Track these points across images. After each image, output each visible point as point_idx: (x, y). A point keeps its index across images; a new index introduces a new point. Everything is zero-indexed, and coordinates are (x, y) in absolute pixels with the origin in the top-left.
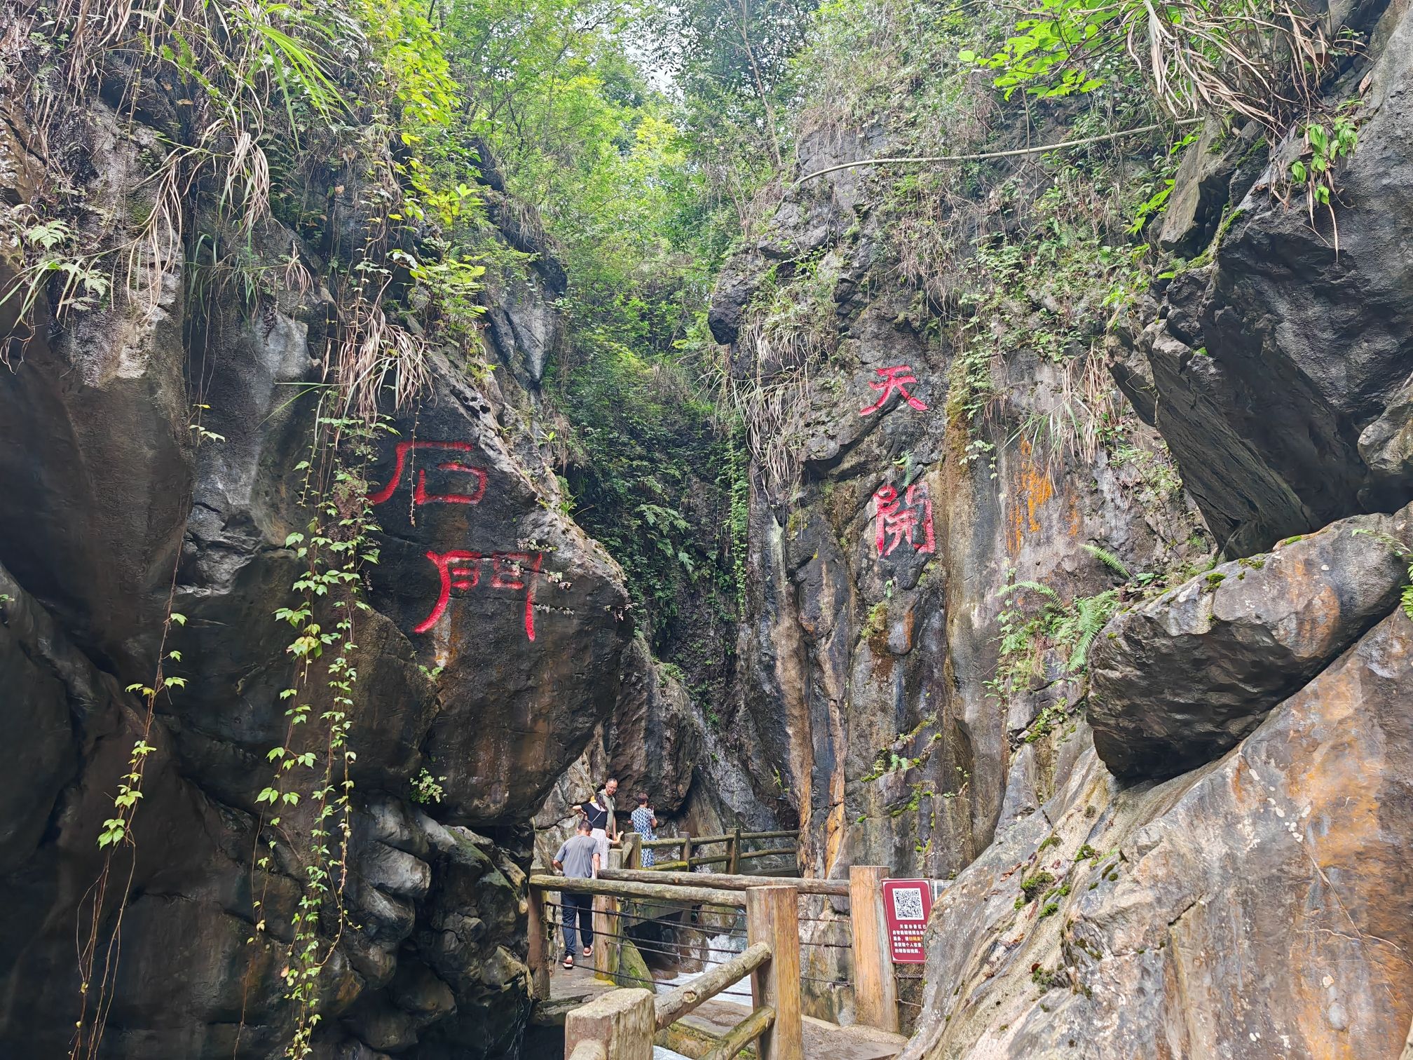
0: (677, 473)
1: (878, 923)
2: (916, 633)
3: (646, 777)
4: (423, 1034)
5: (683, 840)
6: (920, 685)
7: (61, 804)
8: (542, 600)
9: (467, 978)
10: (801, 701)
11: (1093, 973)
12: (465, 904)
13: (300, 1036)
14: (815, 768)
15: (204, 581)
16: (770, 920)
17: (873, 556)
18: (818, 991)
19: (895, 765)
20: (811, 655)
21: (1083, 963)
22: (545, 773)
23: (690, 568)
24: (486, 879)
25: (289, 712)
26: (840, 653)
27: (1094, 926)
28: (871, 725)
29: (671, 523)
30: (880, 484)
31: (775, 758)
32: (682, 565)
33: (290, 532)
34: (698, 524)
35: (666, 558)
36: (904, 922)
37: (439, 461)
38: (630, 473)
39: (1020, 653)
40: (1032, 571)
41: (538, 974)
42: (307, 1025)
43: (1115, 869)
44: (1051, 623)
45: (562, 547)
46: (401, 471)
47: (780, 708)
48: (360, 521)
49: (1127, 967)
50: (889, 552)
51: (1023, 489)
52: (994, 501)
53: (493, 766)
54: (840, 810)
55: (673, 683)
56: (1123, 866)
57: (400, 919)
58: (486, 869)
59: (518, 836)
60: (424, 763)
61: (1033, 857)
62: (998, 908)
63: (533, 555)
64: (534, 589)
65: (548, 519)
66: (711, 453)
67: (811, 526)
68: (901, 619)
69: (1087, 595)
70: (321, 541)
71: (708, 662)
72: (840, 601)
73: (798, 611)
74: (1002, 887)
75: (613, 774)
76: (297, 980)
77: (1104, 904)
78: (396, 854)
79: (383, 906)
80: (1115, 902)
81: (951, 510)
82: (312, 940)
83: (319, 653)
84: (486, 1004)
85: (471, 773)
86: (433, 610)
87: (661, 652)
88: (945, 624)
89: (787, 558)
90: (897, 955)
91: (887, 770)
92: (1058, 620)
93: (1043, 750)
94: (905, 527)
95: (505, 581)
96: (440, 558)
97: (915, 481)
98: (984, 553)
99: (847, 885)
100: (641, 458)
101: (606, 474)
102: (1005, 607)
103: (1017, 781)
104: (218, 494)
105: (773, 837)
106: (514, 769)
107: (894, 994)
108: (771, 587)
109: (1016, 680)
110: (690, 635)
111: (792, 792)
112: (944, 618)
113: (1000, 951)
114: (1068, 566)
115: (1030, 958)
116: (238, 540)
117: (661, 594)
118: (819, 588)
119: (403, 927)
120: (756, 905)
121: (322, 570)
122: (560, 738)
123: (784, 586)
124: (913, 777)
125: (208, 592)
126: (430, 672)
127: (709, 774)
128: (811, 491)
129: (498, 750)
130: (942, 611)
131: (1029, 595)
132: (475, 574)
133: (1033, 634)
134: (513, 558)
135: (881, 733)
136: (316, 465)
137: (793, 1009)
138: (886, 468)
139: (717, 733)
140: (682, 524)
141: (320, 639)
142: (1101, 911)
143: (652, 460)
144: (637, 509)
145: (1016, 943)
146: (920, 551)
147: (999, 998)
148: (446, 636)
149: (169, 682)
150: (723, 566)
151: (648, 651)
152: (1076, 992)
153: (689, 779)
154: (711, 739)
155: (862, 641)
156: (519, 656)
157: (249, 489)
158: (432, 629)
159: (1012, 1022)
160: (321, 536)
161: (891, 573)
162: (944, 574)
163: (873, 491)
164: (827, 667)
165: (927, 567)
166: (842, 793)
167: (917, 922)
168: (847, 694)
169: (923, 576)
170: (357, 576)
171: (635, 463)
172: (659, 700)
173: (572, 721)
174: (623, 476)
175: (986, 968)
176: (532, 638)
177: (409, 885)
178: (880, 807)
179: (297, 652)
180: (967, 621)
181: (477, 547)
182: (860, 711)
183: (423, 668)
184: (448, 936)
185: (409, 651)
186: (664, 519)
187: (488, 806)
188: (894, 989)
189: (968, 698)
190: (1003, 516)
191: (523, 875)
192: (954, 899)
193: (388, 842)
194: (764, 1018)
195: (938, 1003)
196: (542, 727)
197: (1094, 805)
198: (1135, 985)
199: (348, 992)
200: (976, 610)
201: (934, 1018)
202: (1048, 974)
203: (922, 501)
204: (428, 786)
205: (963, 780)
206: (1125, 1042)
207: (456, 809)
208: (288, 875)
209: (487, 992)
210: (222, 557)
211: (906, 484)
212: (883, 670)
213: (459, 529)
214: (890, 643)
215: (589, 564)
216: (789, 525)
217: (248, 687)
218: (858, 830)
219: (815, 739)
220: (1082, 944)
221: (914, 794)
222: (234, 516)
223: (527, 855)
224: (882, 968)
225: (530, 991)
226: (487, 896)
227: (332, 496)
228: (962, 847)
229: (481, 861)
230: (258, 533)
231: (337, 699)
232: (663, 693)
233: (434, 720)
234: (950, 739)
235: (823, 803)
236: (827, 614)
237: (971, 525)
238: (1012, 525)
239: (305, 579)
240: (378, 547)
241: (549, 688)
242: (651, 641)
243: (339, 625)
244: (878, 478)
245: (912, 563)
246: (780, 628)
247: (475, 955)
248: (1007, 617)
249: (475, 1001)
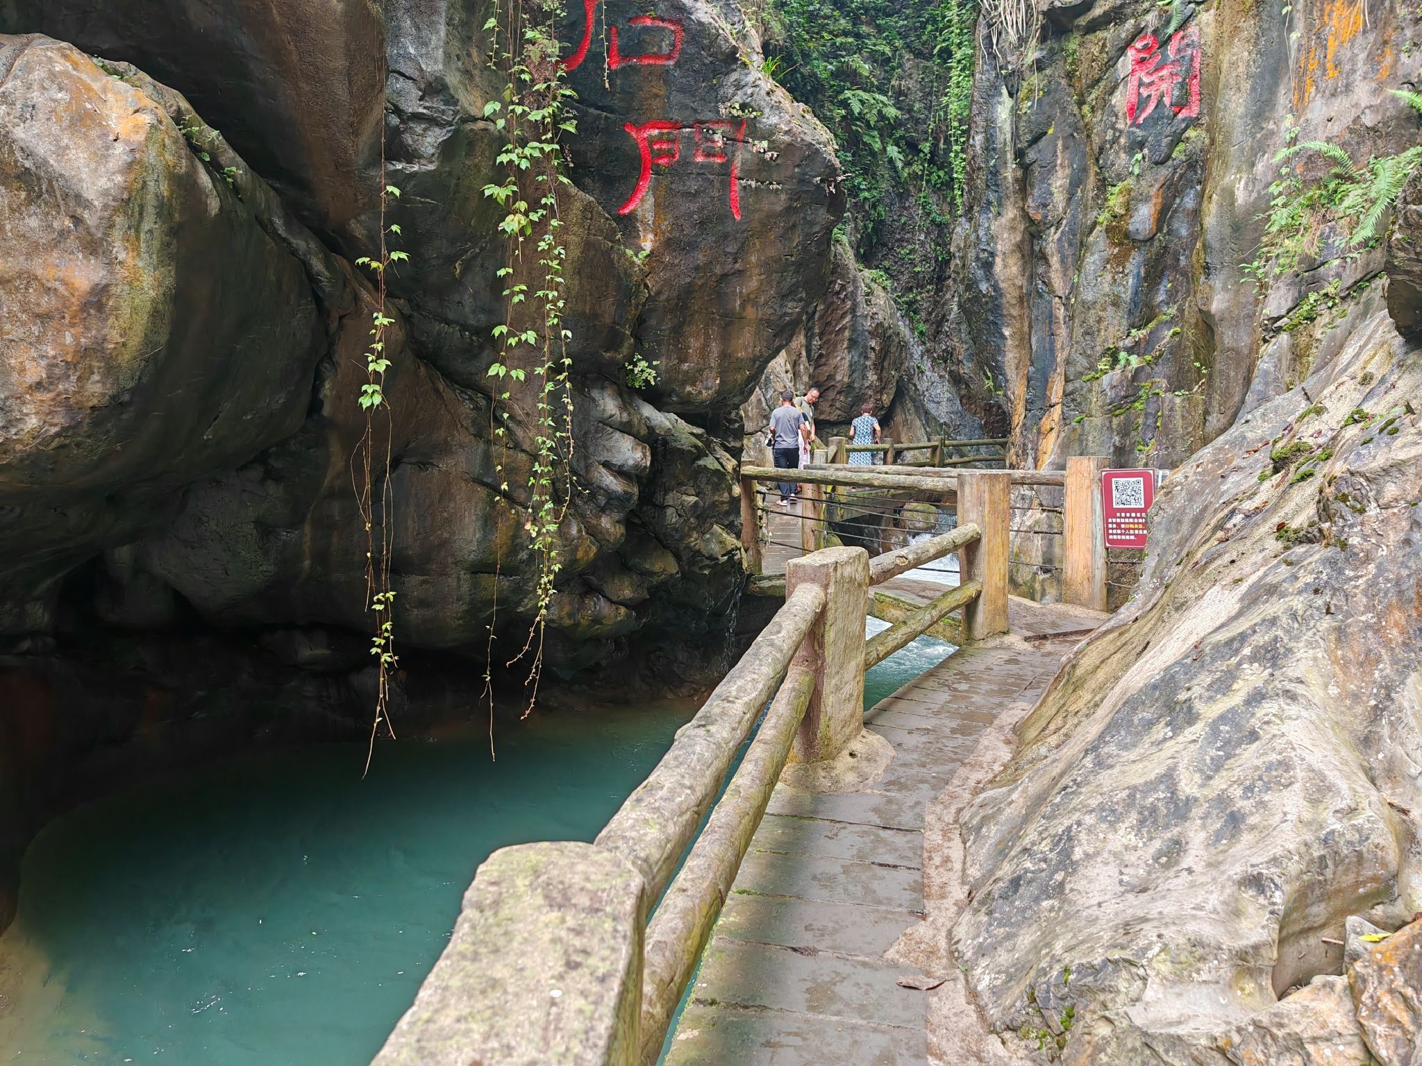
0: (887, 50)
1: (1093, 511)
2: (1164, 216)
3: (850, 386)
4: (654, 591)
5: (886, 446)
6: (1161, 275)
7: (319, 380)
8: (748, 174)
9: (688, 547)
10: (1021, 299)
11: (1351, 526)
12: (681, 484)
13: (545, 580)
14: (1032, 369)
15: (411, 156)
16: (981, 503)
17: (1120, 126)
18: (1020, 581)
19: (1123, 362)
20: (1037, 248)
21: (1342, 517)
22: (754, 360)
23: (900, 164)
24: (701, 462)
25: (506, 292)
26: (1070, 245)
27: (1362, 480)
28: (1100, 321)
29: (880, 112)
30: (1138, 32)
31: (989, 362)
32: (891, 161)
33: (487, 102)
34: (910, 111)
35: (873, 153)
36: (1121, 510)
37: (630, 15)
38: (833, 54)
39: (1291, 230)
40: (1320, 129)
41: (750, 552)
42: (550, 571)
43: (1397, 424)
44: (1335, 191)
45: (767, 111)
46: (592, 29)
47: (996, 309)
48: (553, 84)
49: (1394, 520)
50: (1141, 120)
51: (1324, 25)
52: (1283, 42)
53: (704, 352)
54: (1057, 412)
55: (878, 291)
56: (1408, 419)
57: (626, 493)
58: (700, 454)
59: (728, 428)
60: (638, 346)
61: (1289, 428)
62: (1238, 484)
63: (736, 122)
64: (738, 163)
65: (750, 79)
66: (927, 22)
67: (1047, 93)
68: (1147, 199)
69: (1388, 155)
70: (519, 110)
71: (917, 269)
72: (1076, 182)
73: (1024, 199)
74: (1243, 464)
75: (817, 385)
76: (539, 533)
77: (1377, 458)
78: (617, 435)
79: (610, 481)
80: (1392, 455)
81: (1226, 59)
82: (547, 501)
83: (529, 231)
84: (706, 572)
85: (683, 360)
86: (635, 190)
87: (867, 258)
88: (1200, 204)
89: (1016, 136)
90: (1111, 541)
91: (1113, 369)
92: (1344, 187)
93: (1303, 340)
94: (1164, 87)
95: (708, 155)
96: (639, 130)
97: (1183, 25)
98: (1262, 110)
99: (1063, 476)
100: (845, 34)
101: (806, 56)
102: (1280, 176)
103: (1266, 373)
104: (410, 59)
105: (978, 444)
106: (724, 356)
107: (1104, 577)
108: (995, 173)
109: (1282, 261)
110: (898, 240)
111: (1005, 395)
112: (1201, 196)
113: (1238, 518)
114: (1369, 120)
115: (1276, 520)
116: (437, 111)
117: (866, 194)
118: (1050, 169)
119: (628, 500)
120: (967, 489)
121: (523, 143)
122: (769, 323)
123: (1010, 172)
124: (1143, 375)
125: (416, 168)
126: (637, 256)
127: (915, 385)
128: (1051, 49)
129: (707, 337)
130: (1199, 188)
131: (1312, 159)
132: (675, 147)
133: (1312, 206)
134: (715, 127)
135: (1111, 329)
136: (502, 20)
137: (1001, 584)
138: (1147, 11)
139: (924, 343)
140: (892, 112)
141: (527, 216)
142: (1373, 465)
143: (858, 36)
144: (841, 97)
145: (1257, 510)
146: (1180, 116)
147: (1234, 557)
148: (650, 217)
149: (395, 256)
150: (938, 160)
151: (852, 257)
152: (1328, 545)
153: (894, 390)
154: (917, 350)
155: (1098, 228)
156: (725, 236)
157: (441, 51)
158: (635, 210)
159: (1248, 576)
160: (518, 104)
161: (1141, 145)
162: (1207, 141)
163: (1129, 43)
164: (1055, 261)
165: (1186, 135)
166: (1060, 393)
167: (1136, 510)
168: (1074, 289)
169: (1181, 146)
170: (557, 147)
171: (839, 40)
172: (863, 309)
173: (781, 306)
174: (826, 57)
175: (1220, 534)
176: (738, 218)
177: (631, 462)
178: (1102, 407)
179: (509, 230)
180: (1229, 194)
181: (676, 116)
182: (1088, 306)
183: (629, 252)
184: (670, 511)
185: (614, 232)
186: (871, 107)
187: (700, 392)
188: (1104, 572)
189: (1218, 285)
190: (1291, 62)
191: (734, 462)
192: (1187, 477)
193: (606, 422)
194: (971, 590)
195: (1158, 573)
196: (750, 313)
197: (1372, 371)
198: (1402, 536)
199: (586, 553)
200: (1243, 182)
201: (1151, 586)
202: (1296, 532)
203: (1189, 51)
204: (642, 371)
205: (1200, 376)
206: (1379, 590)
207: (670, 396)
208: (523, 451)
209: (708, 562)
210: (425, 130)
211: (1171, 30)
212: (1120, 259)
213: (656, 96)
214: (1131, 228)
215: (797, 130)
216: (1021, 95)
217: (467, 268)
218: (1074, 430)
219: (1034, 340)
220: (1344, 498)
221: (1141, 393)
222: (430, 84)
223: (738, 445)
224: (1093, 552)
225: (745, 565)
226: (703, 479)
227: (524, 60)
228: (1190, 446)
229: (696, 446)
230: (456, 103)
231: (548, 277)
232: (868, 302)
233: (644, 305)
234: (1190, 333)
235: (1038, 404)
236: (1059, 199)
237: (1249, 76)
238: (1302, 73)
239: (507, 151)
240: (575, 118)
241: (757, 271)
242: (856, 247)
243: (544, 201)
244: (1137, 26)
245: (1168, 130)
246: (1003, 220)
247: (694, 529)
248: (1281, 188)
249: (696, 569)
